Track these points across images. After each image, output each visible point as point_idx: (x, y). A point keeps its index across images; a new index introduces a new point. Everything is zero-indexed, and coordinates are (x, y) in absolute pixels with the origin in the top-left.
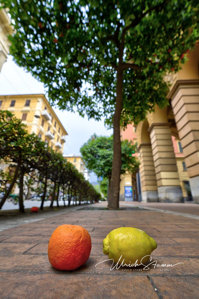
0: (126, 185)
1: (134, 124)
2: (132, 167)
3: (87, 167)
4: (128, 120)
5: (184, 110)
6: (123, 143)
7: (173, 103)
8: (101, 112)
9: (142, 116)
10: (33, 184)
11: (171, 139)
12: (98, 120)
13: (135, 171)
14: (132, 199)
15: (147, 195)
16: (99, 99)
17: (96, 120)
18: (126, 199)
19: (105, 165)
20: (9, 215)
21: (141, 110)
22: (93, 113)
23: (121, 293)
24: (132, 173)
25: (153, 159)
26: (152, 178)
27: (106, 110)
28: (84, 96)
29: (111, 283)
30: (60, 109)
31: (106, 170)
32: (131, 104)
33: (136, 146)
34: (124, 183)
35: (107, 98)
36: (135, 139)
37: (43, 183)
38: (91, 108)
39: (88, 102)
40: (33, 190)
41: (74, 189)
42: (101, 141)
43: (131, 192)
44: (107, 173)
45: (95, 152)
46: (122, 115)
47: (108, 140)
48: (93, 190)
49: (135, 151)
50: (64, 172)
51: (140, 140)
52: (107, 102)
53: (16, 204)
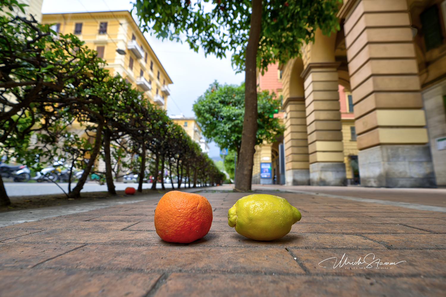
0: (263, 162)
1: (280, 64)
2: (273, 134)
3: (204, 134)
4: (269, 56)
5: (364, 39)
6: (261, 96)
7: (347, 27)
8: (227, 42)
9: (293, 48)
10: (124, 156)
11: (337, 90)
12: (221, 58)
13: (278, 141)
14: (271, 181)
15: (294, 176)
16: (222, 19)
17: (217, 57)
18: (262, 181)
19: (232, 130)
20: (95, 197)
21: (291, 39)
22: (212, 45)
23: (250, 260)
24: (271, 144)
25: (306, 122)
26: (303, 150)
27: (234, 38)
28: (198, 13)
29: (237, 253)
30: (158, 37)
31: (233, 138)
32: (276, 27)
33: (280, 101)
34: (260, 158)
35: (235, 17)
36: (280, 90)
37: (140, 155)
38: (210, 35)
39: (204, 24)
40: (125, 165)
41: (186, 165)
42: (225, 93)
43: (270, 171)
44: (235, 143)
45: (215, 111)
46: (260, 47)
47: (237, 91)
48: (214, 168)
49: (278, 109)
50: (169, 140)
51: (288, 92)
52: (235, 25)
53: (103, 184)
